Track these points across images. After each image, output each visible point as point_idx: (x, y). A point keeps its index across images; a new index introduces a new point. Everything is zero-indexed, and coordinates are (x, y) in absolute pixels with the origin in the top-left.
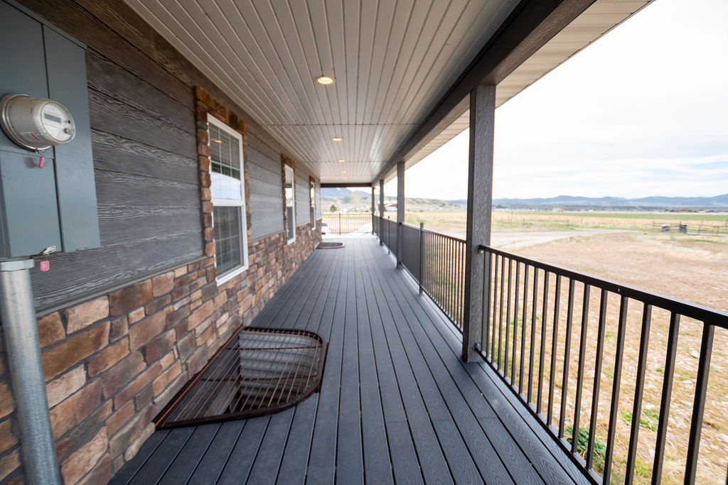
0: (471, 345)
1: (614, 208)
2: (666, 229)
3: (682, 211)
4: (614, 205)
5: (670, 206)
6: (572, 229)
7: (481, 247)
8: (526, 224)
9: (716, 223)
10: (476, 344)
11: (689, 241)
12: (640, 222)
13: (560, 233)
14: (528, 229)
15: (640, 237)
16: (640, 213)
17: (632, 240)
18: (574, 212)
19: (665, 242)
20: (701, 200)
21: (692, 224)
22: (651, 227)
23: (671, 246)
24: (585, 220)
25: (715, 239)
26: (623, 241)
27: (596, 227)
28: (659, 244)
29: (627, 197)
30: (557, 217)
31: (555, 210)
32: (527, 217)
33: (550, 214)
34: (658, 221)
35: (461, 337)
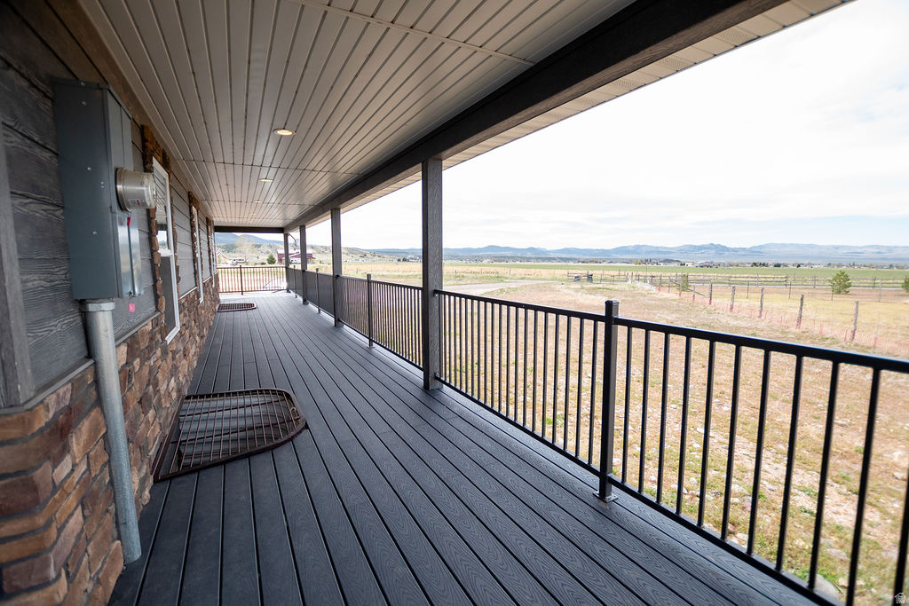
0: (431, 375)
1: (538, 259)
2: (578, 279)
3: (591, 262)
4: (538, 256)
5: (582, 257)
6: (502, 281)
7: (436, 292)
8: (458, 276)
9: (613, 273)
10: (435, 374)
11: (593, 289)
12: (560, 273)
13: (491, 285)
14: (459, 282)
15: (558, 287)
16: (559, 264)
17: (552, 290)
18: (502, 263)
19: (577, 290)
20: (604, 252)
21: (597, 274)
22: (566, 277)
23: (580, 294)
24: (513, 271)
25: (611, 287)
26: (545, 291)
27: (522, 279)
28: (572, 292)
29: (549, 248)
30: (487, 269)
31: (485, 262)
32: (459, 269)
33: (480, 266)
34: (570, 271)
35: (421, 374)
